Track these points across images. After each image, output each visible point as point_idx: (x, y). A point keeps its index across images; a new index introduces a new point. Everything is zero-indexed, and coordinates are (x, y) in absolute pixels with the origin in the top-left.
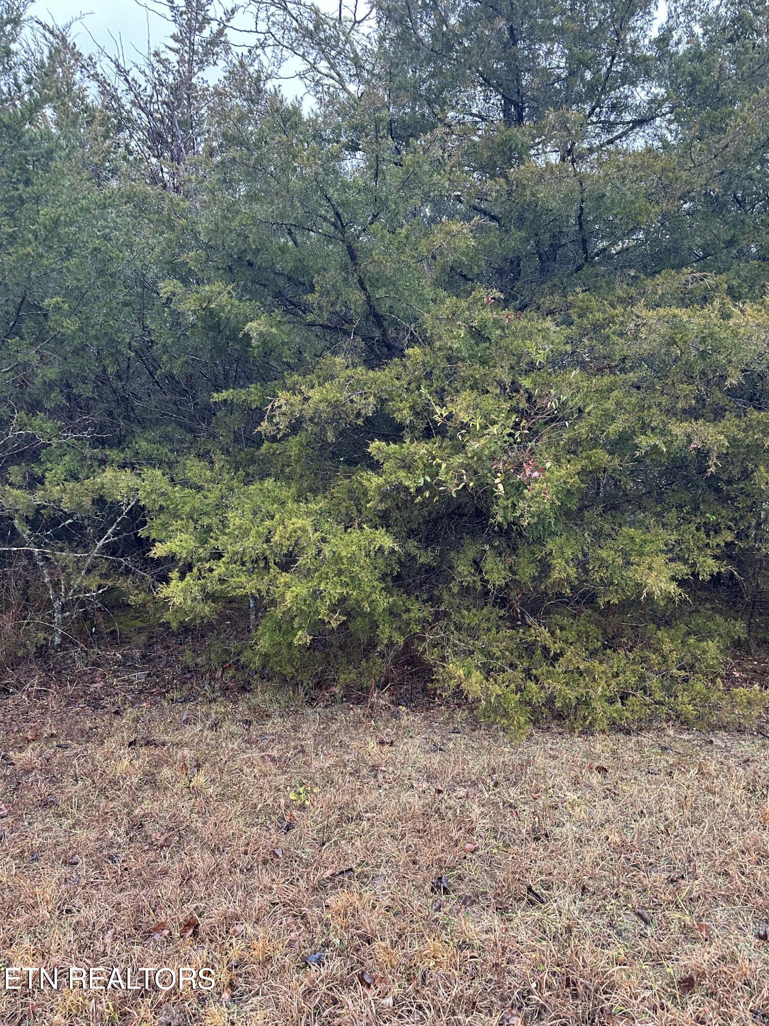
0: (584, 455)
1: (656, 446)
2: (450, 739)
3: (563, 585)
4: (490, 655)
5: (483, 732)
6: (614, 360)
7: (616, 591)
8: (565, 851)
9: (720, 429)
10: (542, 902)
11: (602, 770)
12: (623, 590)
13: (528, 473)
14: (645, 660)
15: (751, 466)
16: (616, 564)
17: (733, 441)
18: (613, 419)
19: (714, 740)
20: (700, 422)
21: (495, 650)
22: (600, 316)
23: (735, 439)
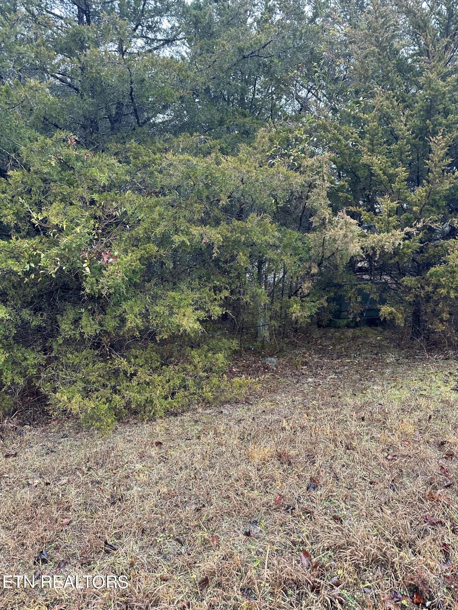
0: (142, 247)
1: (183, 241)
2: (59, 443)
3: (134, 330)
4: (87, 382)
5: (84, 433)
6: (157, 188)
7: (166, 331)
8: (132, 507)
9: (218, 231)
10: (115, 550)
11: (159, 444)
12: (170, 329)
13: (106, 260)
14: (184, 370)
15: (235, 252)
16: (165, 314)
17: (226, 239)
18: (159, 224)
19: (223, 410)
20: (208, 226)
21: (91, 378)
22: (146, 159)
23: (227, 238)
